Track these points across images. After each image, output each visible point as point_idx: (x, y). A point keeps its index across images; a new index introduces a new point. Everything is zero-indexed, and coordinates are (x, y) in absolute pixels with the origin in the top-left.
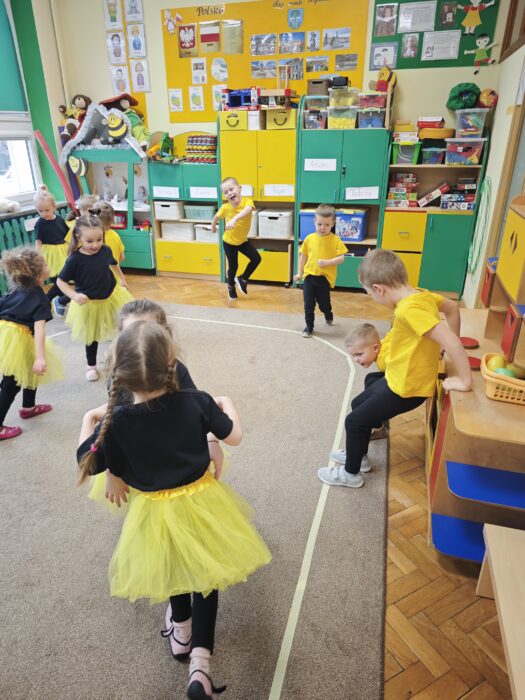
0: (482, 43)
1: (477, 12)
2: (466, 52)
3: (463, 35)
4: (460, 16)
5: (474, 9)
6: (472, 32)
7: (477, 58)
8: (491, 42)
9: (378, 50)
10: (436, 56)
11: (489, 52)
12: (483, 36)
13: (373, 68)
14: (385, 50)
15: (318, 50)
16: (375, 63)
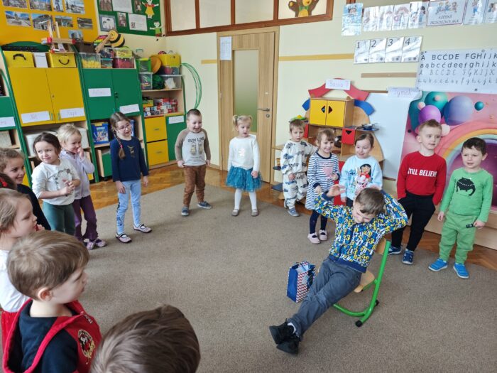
0: (157, 24)
1: (151, 8)
2: (151, 28)
3: (147, 19)
4: (144, 8)
5: (149, 6)
6: (151, 17)
7: (157, 33)
8: (160, 25)
9: (104, 19)
10: (137, 28)
11: (161, 30)
12: (156, 21)
13: (103, 30)
14: (108, 20)
15: (63, 11)
16: (104, 27)
